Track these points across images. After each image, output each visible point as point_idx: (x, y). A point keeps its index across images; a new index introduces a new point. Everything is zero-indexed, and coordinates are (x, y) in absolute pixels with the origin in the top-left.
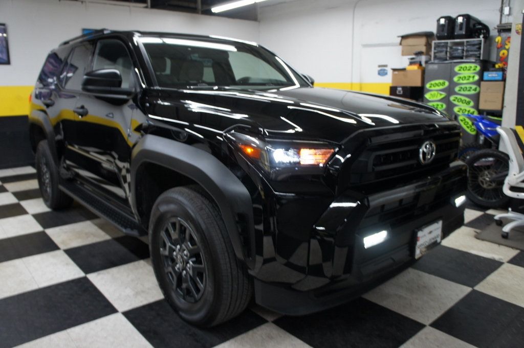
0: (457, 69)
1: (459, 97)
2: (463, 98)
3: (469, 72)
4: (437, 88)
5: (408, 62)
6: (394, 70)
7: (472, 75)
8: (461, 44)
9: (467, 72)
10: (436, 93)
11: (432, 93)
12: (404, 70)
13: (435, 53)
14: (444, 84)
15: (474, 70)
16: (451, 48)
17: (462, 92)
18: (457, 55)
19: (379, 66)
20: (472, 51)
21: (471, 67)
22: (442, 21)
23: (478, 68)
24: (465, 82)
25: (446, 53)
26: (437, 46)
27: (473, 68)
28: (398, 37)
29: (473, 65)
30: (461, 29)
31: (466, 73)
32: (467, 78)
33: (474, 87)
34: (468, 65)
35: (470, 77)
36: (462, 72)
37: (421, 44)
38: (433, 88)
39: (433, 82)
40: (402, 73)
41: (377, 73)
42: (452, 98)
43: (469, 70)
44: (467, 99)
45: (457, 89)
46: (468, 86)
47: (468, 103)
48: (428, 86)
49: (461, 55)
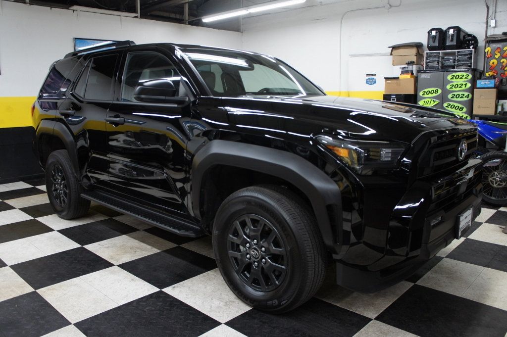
0: (449, 77)
1: (452, 103)
2: (456, 105)
3: (461, 80)
4: (430, 95)
5: (400, 71)
6: (387, 79)
7: (464, 83)
8: (453, 54)
9: (459, 80)
10: (430, 100)
11: (426, 100)
12: (397, 78)
13: (427, 63)
14: (437, 91)
15: (466, 78)
16: (443, 58)
17: (455, 99)
18: (449, 64)
19: (367, 75)
20: (463, 61)
21: (463, 76)
22: (434, 33)
23: (470, 76)
24: (458, 89)
25: (439, 63)
26: (429, 56)
27: (465, 77)
28: (389, 47)
29: (465, 74)
30: (452, 40)
31: (458, 82)
32: (459, 86)
33: (466, 94)
34: (460, 74)
35: (462, 84)
36: (455, 80)
37: (411, 54)
38: (426, 96)
39: (426, 90)
40: (395, 81)
41: (365, 82)
42: (445, 105)
43: (461, 78)
44: (460, 106)
45: (450, 96)
46: (460, 93)
47: (461, 109)
48: (421, 94)
49: (453, 64)
